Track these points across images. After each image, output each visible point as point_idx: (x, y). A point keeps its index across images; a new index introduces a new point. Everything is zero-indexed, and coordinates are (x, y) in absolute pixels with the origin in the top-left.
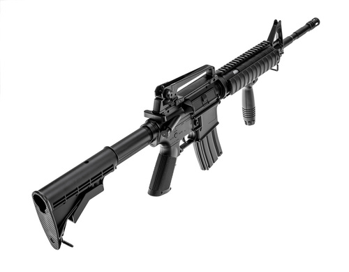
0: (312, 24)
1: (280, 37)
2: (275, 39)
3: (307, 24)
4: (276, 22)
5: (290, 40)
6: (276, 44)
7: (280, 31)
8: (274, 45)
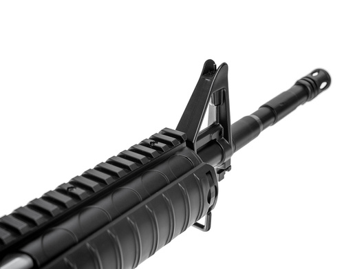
0: (311, 86)
1: (223, 117)
2: (205, 125)
3: (298, 83)
4: (209, 68)
5: (251, 128)
6: (206, 140)
7: (223, 100)
8: (198, 145)
